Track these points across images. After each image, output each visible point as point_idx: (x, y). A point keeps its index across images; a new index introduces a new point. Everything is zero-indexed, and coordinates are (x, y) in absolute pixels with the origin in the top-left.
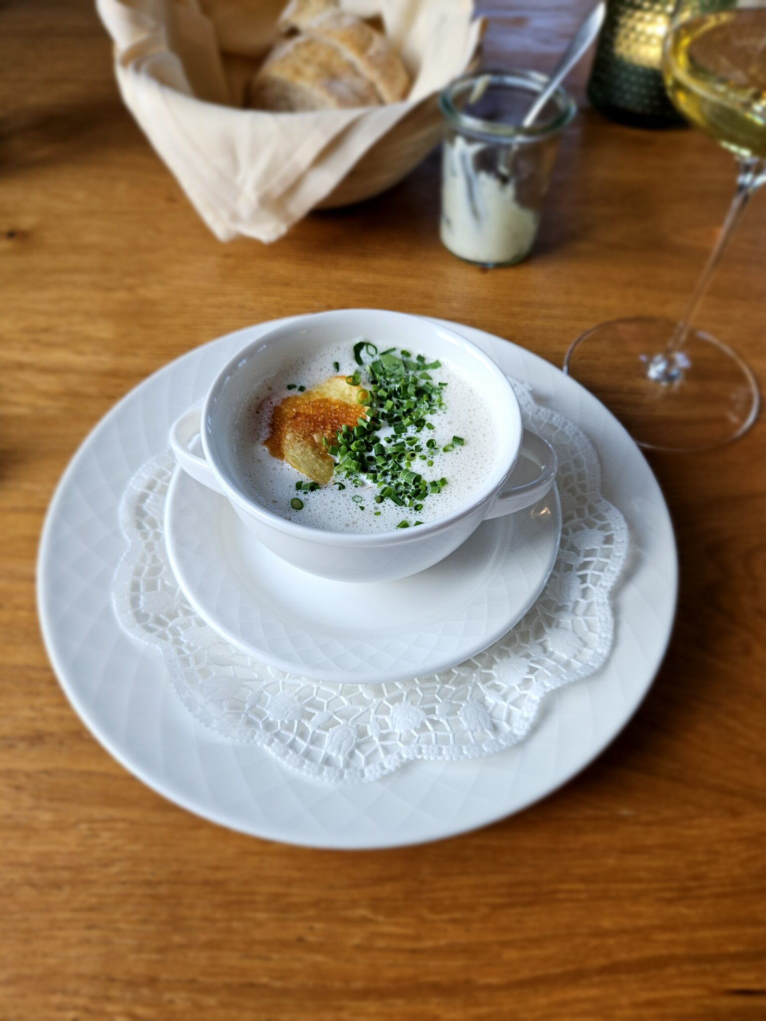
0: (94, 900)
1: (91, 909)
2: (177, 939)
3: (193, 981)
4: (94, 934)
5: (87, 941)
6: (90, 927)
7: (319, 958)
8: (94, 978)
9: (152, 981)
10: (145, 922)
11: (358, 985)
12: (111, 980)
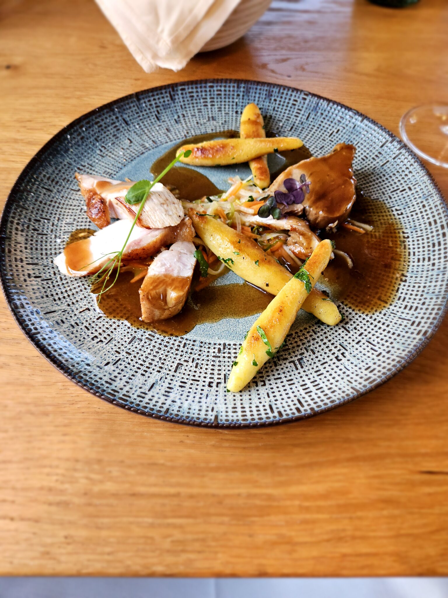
0: (66, 421)
1: (65, 426)
2: (113, 441)
3: (122, 462)
4: (67, 438)
5: (63, 442)
6: (65, 435)
7: (192, 451)
8: (68, 460)
9: (99, 461)
10: (95, 432)
11: (213, 465)
12: (77, 461)
